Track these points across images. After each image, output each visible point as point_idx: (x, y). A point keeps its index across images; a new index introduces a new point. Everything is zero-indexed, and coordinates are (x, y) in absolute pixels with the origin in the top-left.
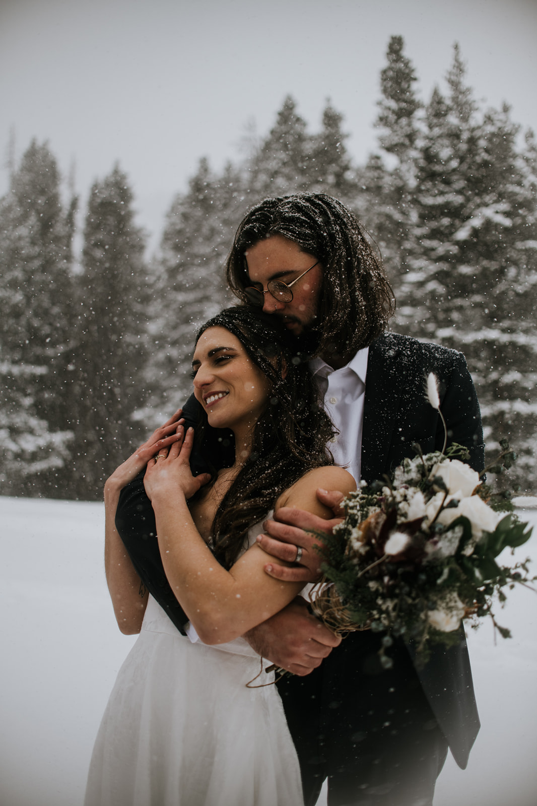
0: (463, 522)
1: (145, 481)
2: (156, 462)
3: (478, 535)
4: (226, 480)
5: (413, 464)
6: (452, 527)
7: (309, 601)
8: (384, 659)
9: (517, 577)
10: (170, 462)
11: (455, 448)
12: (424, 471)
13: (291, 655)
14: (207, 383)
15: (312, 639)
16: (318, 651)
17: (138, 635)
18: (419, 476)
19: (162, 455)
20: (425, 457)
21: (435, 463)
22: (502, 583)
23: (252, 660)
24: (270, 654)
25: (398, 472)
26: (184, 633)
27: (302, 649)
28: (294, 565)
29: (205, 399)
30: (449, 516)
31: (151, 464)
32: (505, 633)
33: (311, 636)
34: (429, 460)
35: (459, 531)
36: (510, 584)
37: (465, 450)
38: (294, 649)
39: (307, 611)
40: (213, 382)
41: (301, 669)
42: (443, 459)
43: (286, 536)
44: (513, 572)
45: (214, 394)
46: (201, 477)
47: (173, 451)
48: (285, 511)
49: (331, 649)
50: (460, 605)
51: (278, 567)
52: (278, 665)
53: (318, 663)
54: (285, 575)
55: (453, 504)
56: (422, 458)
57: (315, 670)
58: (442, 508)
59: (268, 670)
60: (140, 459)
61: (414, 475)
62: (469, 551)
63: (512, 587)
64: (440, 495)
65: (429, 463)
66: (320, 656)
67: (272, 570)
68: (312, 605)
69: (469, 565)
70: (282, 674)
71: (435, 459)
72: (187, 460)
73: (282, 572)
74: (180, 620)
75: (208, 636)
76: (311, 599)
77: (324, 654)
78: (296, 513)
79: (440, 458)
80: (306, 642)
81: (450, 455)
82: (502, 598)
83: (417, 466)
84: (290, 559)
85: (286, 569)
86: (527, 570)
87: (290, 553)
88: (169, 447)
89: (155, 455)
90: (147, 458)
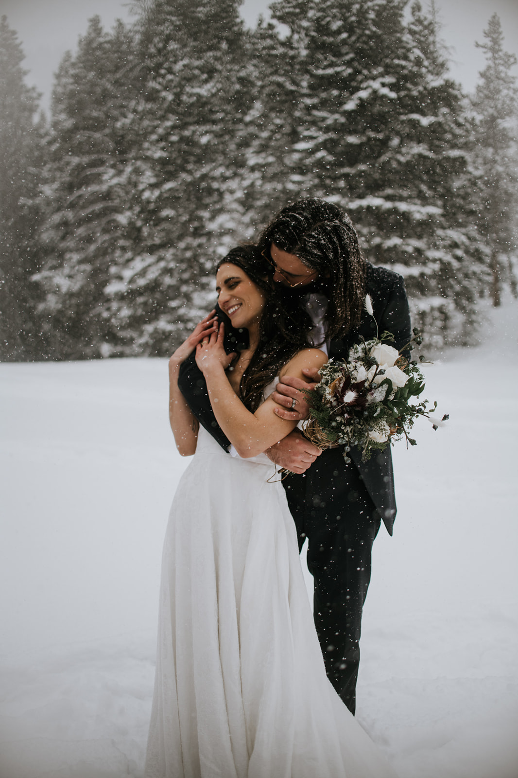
0: (388, 381)
1: (197, 359)
2: (202, 346)
3: (395, 388)
5: (360, 348)
6: (381, 385)
7: (302, 430)
9: (420, 411)
10: (212, 346)
11: (385, 335)
12: (367, 352)
13: (293, 461)
14: (227, 300)
15: (305, 452)
16: (309, 458)
17: (194, 455)
18: (363, 354)
19: (205, 342)
20: (366, 343)
21: (373, 346)
22: (412, 415)
23: (270, 467)
24: (281, 462)
25: (351, 353)
26: (228, 452)
27: (299, 458)
28: (291, 410)
29: (228, 310)
30: (380, 379)
31: (199, 347)
32: (413, 442)
33: (304, 450)
34: (368, 345)
35: (385, 387)
36: (416, 415)
37: (391, 336)
38: (295, 458)
39: (301, 436)
40: (231, 299)
41: (299, 470)
42: (377, 344)
43: (286, 393)
44: (417, 408)
45: (232, 307)
46: (231, 355)
47: (213, 339)
48: (286, 378)
49: (316, 457)
50: (387, 428)
51: (281, 410)
52: (286, 468)
53: (309, 466)
54: (285, 415)
55: (381, 373)
56: (364, 344)
57: (307, 470)
58: (376, 375)
59: (279, 472)
60: (191, 344)
61: (360, 354)
62: (391, 397)
63: (417, 416)
64: (375, 367)
65: (369, 346)
66: (309, 461)
67: (278, 412)
68: (304, 432)
69: (391, 406)
70: (288, 474)
71: (372, 344)
72: (222, 345)
73: (284, 414)
74: (225, 443)
75: (243, 453)
76: (303, 429)
77: (313, 460)
78: (292, 379)
79: (375, 343)
80: (301, 453)
81: (382, 339)
82: (411, 422)
83: (362, 349)
84: (289, 405)
85: (286, 412)
86: (425, 407)
87: (289, 402)
88: (209, 336)
89: (201, 341)
90: (196, 344)
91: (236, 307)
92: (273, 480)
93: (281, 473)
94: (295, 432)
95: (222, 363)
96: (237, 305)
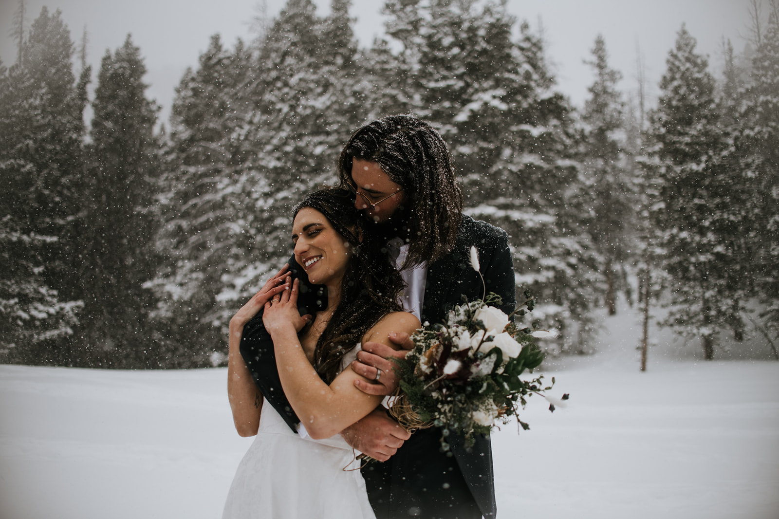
0: (497, 351)
1: (264, 319)
2: (271, 305)
3: (506, 359)
4: (322, 321)
5: (462, 309)
6: (489, 354)
7: (388, 408)
8: (444, 444)
9: (534, 388)
10: (283, 305)
11: (491, 296)
12: (470, 314)
13: (375, 446)
14: (304, 250)
15: (391, 434)
16: (395, 443)
17: (256, 436)
18: (466, 318)
19: (276, 300)
20: (470, 304)
21: (477, 308)
22: (524, 393)
23: (346, 451)
24: (360, 446)
25: (451, 315)
26: (296, 432)
27: (384, 442)
28: (375, 382)
29: (304, 262)
30: (487, 347)
31: (267, 306)
32: (526, 426)
33: (390, 432)
34: (472, 306)
35: (494, 357)
36: (528, 393)
37: (498, 298)
38: (378, 441)
39: (386, 415)
40: (309, 249)
41: (382, 456)
42: (483, 305)
43: (369, 361)
44: (531, 385)
45: (311, 258)
46: (305, 317)
47: (284, 296)
48: (369, 344)
49: (403, 442)
50: (495, 407)
51: (363, 383)
52: (366, 454)
53: (394, 452)
54: (368, 389)
55: (490, 339)
57: (392, 456)
58: (482, 342)
59: (357, 458)
60: (258, 302)
61: (462, 317)
62: (501, 371)
63: (531, 395)
64: (481, 332)
65: (473, 309)
66: (395, 446)
67: (359, 384)
68: (390, 410)
69: (501, 380)
70: (368, 460)
71: (477, 306)
72: (295, 304)
73: (366, 387)
74: (292, 421)
75: (314, 433)
76: (388, 406)
77: (399, 445)
79: (481, 305)
80: (385, 436)
81: (488, 301)
82: (524, 402)
83: (465, 311)
84: (373, 377)
85: (369, 385)
86: (540, 383)
87: (372, 372)
88: (281, 294)
89: (270, 299)
90: (264, 302)
91: (315, 259)
92: (350, 468)
93: (360, 460)
94: (379, 410)
95: (294, 325)
96: (316, 257)
